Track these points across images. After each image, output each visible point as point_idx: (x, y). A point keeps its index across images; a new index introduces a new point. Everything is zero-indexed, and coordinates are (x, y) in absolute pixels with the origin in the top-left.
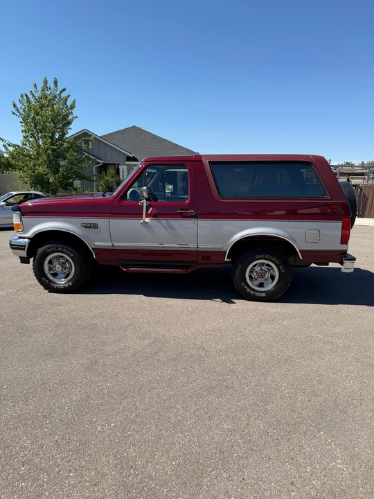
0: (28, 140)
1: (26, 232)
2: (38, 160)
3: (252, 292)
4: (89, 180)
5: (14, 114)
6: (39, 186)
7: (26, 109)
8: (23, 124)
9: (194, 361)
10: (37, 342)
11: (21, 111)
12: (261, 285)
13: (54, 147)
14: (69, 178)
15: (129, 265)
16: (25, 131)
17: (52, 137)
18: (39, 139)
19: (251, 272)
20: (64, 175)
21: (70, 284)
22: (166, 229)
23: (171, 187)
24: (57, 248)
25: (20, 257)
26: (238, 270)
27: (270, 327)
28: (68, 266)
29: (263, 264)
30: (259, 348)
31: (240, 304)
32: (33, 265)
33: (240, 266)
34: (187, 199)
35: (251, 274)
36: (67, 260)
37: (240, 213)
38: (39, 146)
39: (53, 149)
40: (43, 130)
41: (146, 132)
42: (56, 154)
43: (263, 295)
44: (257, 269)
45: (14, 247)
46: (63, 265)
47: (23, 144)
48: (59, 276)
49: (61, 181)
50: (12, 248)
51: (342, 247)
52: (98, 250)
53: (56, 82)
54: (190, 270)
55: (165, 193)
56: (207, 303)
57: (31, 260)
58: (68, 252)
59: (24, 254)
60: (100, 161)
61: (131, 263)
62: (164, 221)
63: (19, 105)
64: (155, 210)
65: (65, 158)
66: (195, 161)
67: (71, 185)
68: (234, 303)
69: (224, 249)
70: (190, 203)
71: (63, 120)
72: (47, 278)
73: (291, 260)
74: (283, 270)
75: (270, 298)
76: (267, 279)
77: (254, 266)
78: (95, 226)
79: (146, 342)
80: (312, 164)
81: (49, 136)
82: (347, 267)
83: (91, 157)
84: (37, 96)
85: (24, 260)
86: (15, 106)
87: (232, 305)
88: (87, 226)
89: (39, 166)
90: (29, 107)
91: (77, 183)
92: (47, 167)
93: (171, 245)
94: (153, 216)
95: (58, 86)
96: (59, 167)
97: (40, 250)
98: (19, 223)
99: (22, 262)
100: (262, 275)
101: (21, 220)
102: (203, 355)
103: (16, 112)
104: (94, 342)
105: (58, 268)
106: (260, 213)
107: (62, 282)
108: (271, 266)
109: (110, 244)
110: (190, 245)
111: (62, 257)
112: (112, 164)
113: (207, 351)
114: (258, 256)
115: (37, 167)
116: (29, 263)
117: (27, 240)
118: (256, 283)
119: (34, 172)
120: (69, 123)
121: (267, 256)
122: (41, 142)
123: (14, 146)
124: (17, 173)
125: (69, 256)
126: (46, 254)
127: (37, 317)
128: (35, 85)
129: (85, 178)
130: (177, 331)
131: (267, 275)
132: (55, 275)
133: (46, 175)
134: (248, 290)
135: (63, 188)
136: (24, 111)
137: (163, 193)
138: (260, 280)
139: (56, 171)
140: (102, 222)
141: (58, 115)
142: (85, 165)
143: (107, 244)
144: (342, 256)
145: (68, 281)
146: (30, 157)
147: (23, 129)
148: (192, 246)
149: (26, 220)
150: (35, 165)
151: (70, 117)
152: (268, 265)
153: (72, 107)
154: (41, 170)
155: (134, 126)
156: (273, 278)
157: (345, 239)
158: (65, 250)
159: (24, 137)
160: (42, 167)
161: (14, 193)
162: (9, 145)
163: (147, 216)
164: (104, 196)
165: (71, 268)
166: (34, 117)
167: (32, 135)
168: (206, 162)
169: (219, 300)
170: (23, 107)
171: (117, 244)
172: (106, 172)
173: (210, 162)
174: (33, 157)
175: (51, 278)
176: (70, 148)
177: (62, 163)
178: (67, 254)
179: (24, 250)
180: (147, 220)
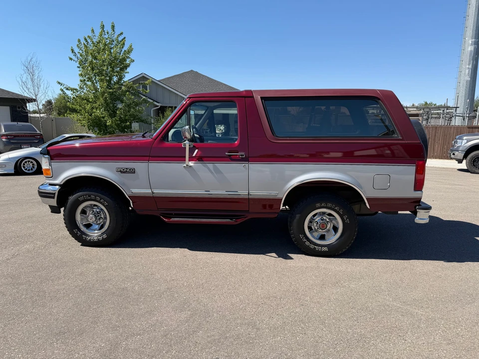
0: (85, 84)
1: (56, 179)
2: (96, 103)
3: (312, 246)
4: (146, 123)
5: (71, 59)
6: (96, 129)
7: (84, 54)
8: (81, 69)
9: (242, 344)
10: (51, 314)
11: (79, 56)
12: (322, 237)
13: (110, 90)
14: (126, 121)
15: (172, 214)
16: (81, 75)
17: (109, 81)
18: (96, 83)
19: (311, 222)
20: (121, 118)
21: (105, 236)
22: (212, 173)
23: (222, 128)
24: (89, 196)
25: (50, 206)
26: (295, 221)
27: (335, 291)
28: (102, 216)
29: (324, 213)
30: (323, 323)
31: (299, 260)
32: (64, 215)
33: (298, 216)
34: (236, 139)
35: (310, 224)
36: (102, 209)
37: (296, 155)
38: (96, 90)
39: (110, 92)
40: (100, 73)
41: (204, 76)
42: (113, 98)
43: (325, 249)
44: (317, 219)
45: (43, 195)
46: (97, 215)
47: (80, 87)
48: (91, 228)
49: (119, 124)
50: (41, 196)
51: (416, 194)
52: (135, 198)
53: (113, 27)
54: (239, 221)
55: (216, 133)
56: (260, 259)
57: (62, 209)
58: (102, 201)
59: (54, 202)
60: (158, 104)
61: (173, 212)
62: (210, 165)
63: (77, 50)
64: (200, 152)
65: (122, 102)
66: (245, 97)
67: (130, 127)
68: (292, 259)
69: (279, 196)
70: (240, 144)
71: (122, 64)
72: (79, 229)
73: (356, 208)
74: (348, 221)
75: (333, 252)
76: (329, 230)
77: (314, 216)
78: (133, 171)
79: (183, 316)
80: (379, 99)
81: (107, 80)
82: (422, 217)
83: (149, 100)
84: (94, 40)
85: (55, 210)
86: (73, 51)
87: (289, 261)
88: (123, 171)
89: (97, 109)
90: (87, 52)
91: (135, 126)
92: (105, 110)
93: (219, 191)
94: (199, 159)
95: (115, 30)
96: (117, 110)
97: (71, 199)
98: (48, 168)
99: (52, 212)
100: (323, 226)
101: (50, 165)
102: (253, 335)
103: (74, 58)
104: (119, 315)
105: (91, 218)
106: (316, 156)
107: (95, 234)
108: (333, 216)
109: (149, 191)
110: (240, 192)
111: (95, 205)
112: (169, 107)
113: (258, 329)
114: (318, 205)
115: (94, 110)
116: (60, 212)
117: (57, 187)
118: (316, 234)
119: (91, 115)
120: (127, 66)
121: (329, 205)
122: (98, 86)
123: (72, 90)
124: (74, 116)
125: (103, 205)
126: (77, 203)
127: (59, 279)
128: (93, 31)
129: (142, 121)
130: (222, 297)
131: (330, 226)
132: (88, 226)
133: (103, 117)
134: (307, 243)
135: (120, 130)
136: (81, 55)
137: (213, 134)
138: (321, 232)
139: (113, 114)
140: (140, 166)
141: (116, 58)
142: (143, 108)
143: (146, 191)
144: (416, 204)
145: (103, 234)
146: (87, 101)
147: (80, 73)
148: (243, 193)
149: (56, 165)
150: (93, 108)
151: (128, 61)
152: (330, 215)
153: (130, 51)
154: (98, 113)
155: (192, 71)
156: (335, 229)
157: (419, 185)
158: (98, 198)
159: (81, 81)
160: (100, 110)
161: (67, 136)
162: (67, 89)
163: (191, 159)
164: (143, 136)
165: (106, 218)
166: (92, 61)
167: (90, 79)
168: (258, 98)
169: (274, 254)
170: (81, 52)
171: (158, 191)
172: (163, 115)
173: (262, 98)
174: (91, 100)
175: (83, 229)
176: (127, 91)
177: (120, 106)
178: (101, 203)
179: (54, 198)
180: (191, 164)
